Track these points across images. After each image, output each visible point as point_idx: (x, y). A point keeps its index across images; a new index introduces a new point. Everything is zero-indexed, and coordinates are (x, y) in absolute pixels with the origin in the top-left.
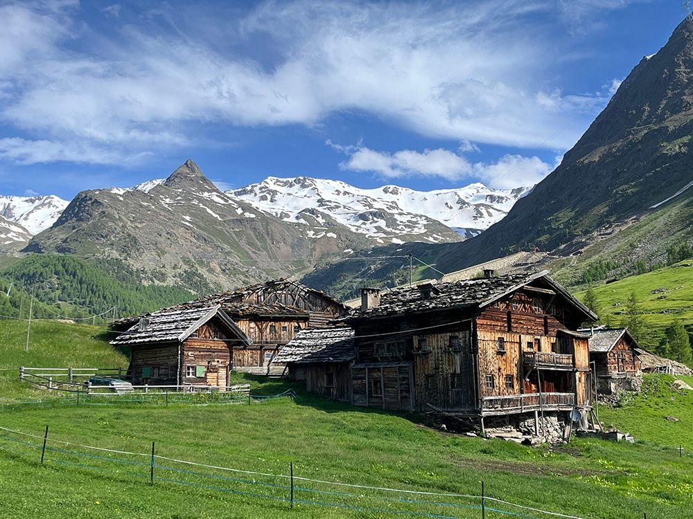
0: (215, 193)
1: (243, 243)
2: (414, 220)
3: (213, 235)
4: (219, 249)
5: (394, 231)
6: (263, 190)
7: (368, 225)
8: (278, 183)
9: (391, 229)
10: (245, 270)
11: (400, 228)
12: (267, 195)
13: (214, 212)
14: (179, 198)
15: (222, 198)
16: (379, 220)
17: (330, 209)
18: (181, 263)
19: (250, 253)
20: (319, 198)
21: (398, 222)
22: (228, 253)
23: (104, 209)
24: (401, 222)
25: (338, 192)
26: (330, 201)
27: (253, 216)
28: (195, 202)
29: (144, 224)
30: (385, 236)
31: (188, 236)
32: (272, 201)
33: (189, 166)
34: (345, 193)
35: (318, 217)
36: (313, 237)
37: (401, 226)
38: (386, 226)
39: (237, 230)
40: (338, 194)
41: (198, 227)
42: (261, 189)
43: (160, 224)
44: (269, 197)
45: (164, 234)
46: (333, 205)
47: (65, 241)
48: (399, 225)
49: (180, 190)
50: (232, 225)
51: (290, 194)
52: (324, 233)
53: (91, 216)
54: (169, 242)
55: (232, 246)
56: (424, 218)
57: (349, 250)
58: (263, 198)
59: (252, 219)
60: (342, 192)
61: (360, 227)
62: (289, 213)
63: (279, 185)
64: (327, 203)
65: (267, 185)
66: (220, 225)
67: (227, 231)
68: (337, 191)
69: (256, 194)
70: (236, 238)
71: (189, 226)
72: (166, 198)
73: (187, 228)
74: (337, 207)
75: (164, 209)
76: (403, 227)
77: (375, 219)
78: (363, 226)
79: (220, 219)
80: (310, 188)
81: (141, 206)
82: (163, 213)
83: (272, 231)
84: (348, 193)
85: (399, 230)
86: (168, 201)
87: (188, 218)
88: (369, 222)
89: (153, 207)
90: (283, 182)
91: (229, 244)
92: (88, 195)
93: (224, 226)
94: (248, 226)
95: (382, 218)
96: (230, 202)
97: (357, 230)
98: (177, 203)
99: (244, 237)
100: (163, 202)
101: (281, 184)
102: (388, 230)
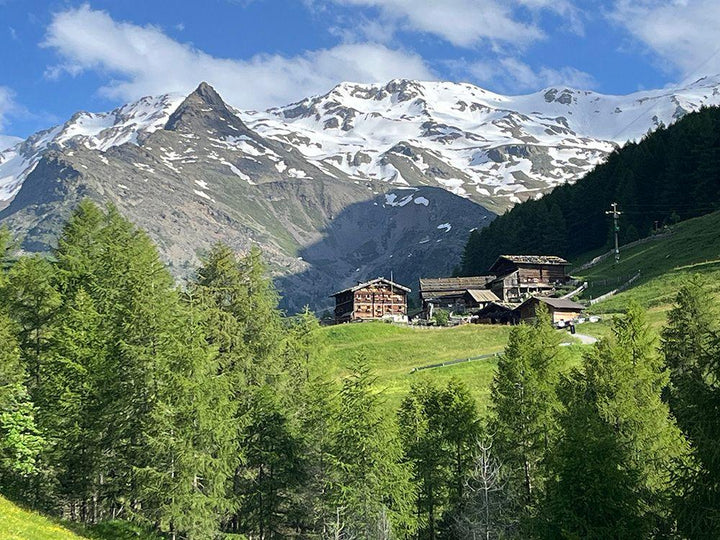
0: (244, 137)
1: (285, 220)
2: (582, 157)
3: (240, 210)
4: (250, 233)
5: (543, 178)
6: (332, 108)
7: (503, 170)
8: (358, 93)
9: (539, 175)
10: (285, 264)
11: (554, 173)
12: (338, 117)
13: (242, 171)
14: (189, 150)
15: (255, 146)
16: (521, 159)
17: (443, 140)
18: (195, 258)
19: (296, 234)
20: (426, 119)
21: (553, 163)
22: (263, 239)
23: (84, 182)
24: (558, 162)
25: (462, 105)
26: (444, 126)
27: (301, 174)
28: (214, 156)
29: (141, 201)
30: (525, 189)
31: (203, 214)
32: (345, 128)
33: (204, 93)
34: (475, 106)
35: (416, 159)
36: (394, 204)
37: (557, 170)
38: (532, 170)
39: (276, 199)
40: (462, 109)
41: (219, 198)
42: (326, 106)
43: (162, 198)
44: (341, 121)
45: (168, 214)
46: (448, 132)
47: (32, 232)
48: (553, 168)
49: (190, 136)
50: (269, 192)
51: (376, 115)
52: (410, 198)
53: (66, 193)
54: (176, 226)
55: (268, 227)
56: (598, 153)
57: (447, 225)
58: (331, 124)
59: (299, 182)
60: (470, 104)
61: (487, 173)
62: (370, 154)
63: (358, 96)
64: (438, 129)
65: (338, 99)
66: (252, 193)
67: (261, 201)
68: (459, 103)
69: (318, 117)
70: (275, 214)
71: (204, 199)
72: (170, 151)
73: (202, 202)
74: (455, 136)
75: (168, 173)
76: (561, 171)
77: (514, 157)
78: (493, 172)
79: (251, 183)
80: (413, 100)
81: (135, 171)
82: (166, 180)
83: (329, 198)
84: (480, 106)
85: (555, 177)
86: (172, 156)
87: (202, 184)
88: (504, 163)
89: (151, 171)
90: (365, 91)
91: (264, 223)
92: (59, 159)
93: (257, 195)
94: (293, 192)
95: (526, 156)
96: (268, 151)
97: (482, 179)
98: (186, 160)
99: (287, 212)
100: (165, 158)
101: (364, 94)
102: (534, 177)
